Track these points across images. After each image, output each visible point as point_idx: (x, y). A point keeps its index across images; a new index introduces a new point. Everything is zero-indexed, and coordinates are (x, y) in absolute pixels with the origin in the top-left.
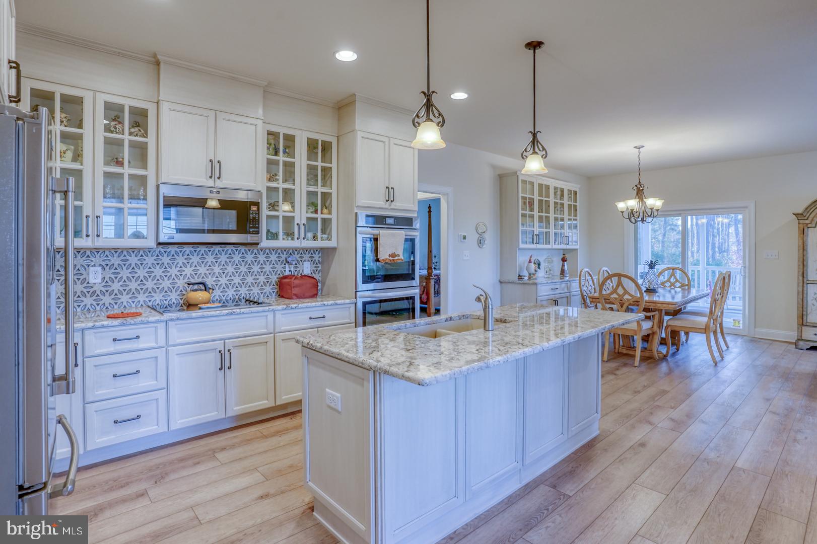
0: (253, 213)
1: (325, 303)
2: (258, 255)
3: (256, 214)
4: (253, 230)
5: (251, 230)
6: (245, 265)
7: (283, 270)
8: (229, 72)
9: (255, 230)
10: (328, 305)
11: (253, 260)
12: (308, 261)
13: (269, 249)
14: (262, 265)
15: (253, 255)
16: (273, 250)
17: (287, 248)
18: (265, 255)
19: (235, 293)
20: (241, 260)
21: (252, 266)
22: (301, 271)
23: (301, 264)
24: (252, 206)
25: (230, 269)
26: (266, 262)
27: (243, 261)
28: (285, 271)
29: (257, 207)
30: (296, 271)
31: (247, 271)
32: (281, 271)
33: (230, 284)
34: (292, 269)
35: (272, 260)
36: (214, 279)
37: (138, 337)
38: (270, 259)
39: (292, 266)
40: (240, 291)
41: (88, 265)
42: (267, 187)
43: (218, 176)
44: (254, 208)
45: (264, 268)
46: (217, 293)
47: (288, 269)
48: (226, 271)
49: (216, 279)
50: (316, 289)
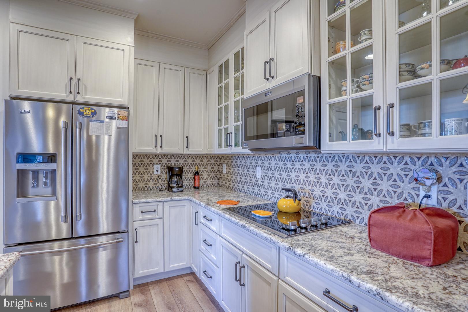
0: (299, 107)
1: (354, 278)
2: (370, 165)
3: (302, 107)
4: (299, 129)
5: (297, 130)
6: (353, 177)
7: (413, 193)
9: (301, 129)
11: (364, 171)
13: (388, 155)
14: (375, 179)
15: (363, 164)
16: (395, 157)
17: (422, 154)
18: (381, 165)
19: (340, 211)
20: (348, 169)
21: (361, 179)
22: (460, 203)
24: (298, 98)
25: (336, 180)
26: (383, 175)
27: (351, 171)
28: (418, 195)
30: (445, 200)
31: (355, 185)
32: (409, 193)
33: (336, 198)
34: (434, 193)
35: (392, 174)
36: (321, 189)
37: (211, 220)
38: (389, 172)
39: (435, 189)
40: (346, 210)
41: (257, 166)
42: (329, 63)
43: (272, 75)
44: (300, 100)
45: (379, 185)
46: (323, 205)
47: (422, 193)
48: (332, 182)
49: (323, 189)
50: (428, 247)
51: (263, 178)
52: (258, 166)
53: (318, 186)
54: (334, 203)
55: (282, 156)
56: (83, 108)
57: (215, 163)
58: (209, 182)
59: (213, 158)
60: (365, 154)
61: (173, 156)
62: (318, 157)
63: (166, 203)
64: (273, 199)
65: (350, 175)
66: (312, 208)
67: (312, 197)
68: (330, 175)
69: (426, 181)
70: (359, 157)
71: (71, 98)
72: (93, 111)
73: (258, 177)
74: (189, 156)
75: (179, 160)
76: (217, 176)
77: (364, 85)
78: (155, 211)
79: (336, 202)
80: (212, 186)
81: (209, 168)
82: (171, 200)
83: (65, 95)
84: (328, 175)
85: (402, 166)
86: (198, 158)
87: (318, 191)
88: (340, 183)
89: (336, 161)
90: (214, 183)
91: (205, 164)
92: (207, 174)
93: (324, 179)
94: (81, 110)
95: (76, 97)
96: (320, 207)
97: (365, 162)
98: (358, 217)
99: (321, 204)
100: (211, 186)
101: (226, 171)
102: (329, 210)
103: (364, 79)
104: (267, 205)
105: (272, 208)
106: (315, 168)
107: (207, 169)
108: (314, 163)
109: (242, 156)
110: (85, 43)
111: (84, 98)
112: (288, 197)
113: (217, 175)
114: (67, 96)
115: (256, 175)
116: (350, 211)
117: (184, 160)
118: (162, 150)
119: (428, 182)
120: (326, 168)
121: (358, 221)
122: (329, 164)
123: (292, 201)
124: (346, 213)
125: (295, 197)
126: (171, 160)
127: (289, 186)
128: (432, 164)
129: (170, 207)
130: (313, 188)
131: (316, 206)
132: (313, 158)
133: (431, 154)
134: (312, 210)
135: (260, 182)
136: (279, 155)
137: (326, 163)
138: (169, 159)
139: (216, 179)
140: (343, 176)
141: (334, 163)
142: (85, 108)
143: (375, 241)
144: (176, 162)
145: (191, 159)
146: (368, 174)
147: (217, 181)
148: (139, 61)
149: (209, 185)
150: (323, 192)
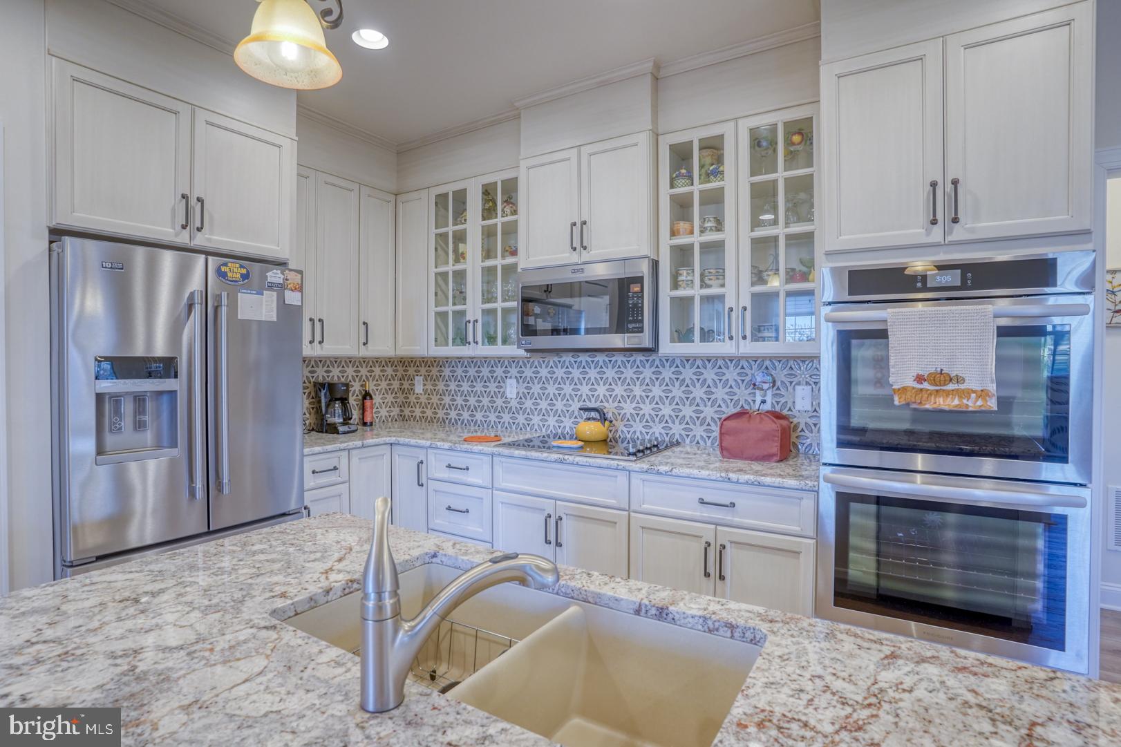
0: (633, 297)
1: (731, 475)
3: (638, 297)
4: (634, 325)
5: (630, 326)
6: (680, 386)
8: (594, 78)
9: (637, 325)
10: (737, 482)
11: (694, 377)
12: (807, 383)
14: (709, 386)
17: (758, 357)
19: (663, 432)
20: (674, 377)
21: (691, 388)
22: (790, 405)
23: (790, 388)
24: (632, 286)
25: (657, 391)
26: (718, 382)
27: (677, 379)
28: (754, 401)
29: (639, 285)
30: (778, 403)
31: (683, 396)
32: (746, 400)
33: (657, 416)
34: (769, 398)
35: (728, 380)
36: (634, 405)
37: (467, 469)
38: (724, 378)
39: (769, 393)
40: (671, 429)
41: (506, 377)
42: (671, 247)
43: (584, 245)
44: (636, 288)
45: (713, 393)
46: (638, 427)
47: (759, 399)
48: (651, 395)
49: (637, 405)
50: (776, 444)
51: (521, 398)
52: (511, 377)
53: (628, 401)
54: (654, 422)
55: (562, 360)
56: (225, 265)
57: (394, 374)
58: (384, 412)
59: (390, 365)
60: (717, 358)
61: (321, 361)
62: (628, 361)
63: (353, 452)
64: (544, 430)
65: (677, 384)
66: (620, 433)
67: (619, 418)
68: (647, 385)
69: (763, 384)
70: (688, 361)
71: (184, 238)
72: (244, 271)
73: (509, 395)
74: (364, 361)
75: (331, 368)
76: (398, 400)
77: (710, 279)
78: (335, 468)
79: (657, 420)
80: (390, 420)
81: (384, 385)
82: (363, 446)
83: (171, 230)
84: (644, 386)
85: (738, 370)
86: (364, 365)
87: (628, 408)
88: (663, 395)
89: (657, 367)
90: (392, 414)
91: (377, 377)
92: (381, 396)
93: (638, 391)
94: (223, 269)
95: (195, 237)
96: (632, 430)
97: (695, 366)
98: (688, 436)
99: (634, 426)
100: (388, 420)
101: (425, 391)
102: (647, 433)
103: (710, 273)
104: (532, 441)
105: (541, 445)
106: (623, 376)
107: (379, 388)
108: (622, 369)
109: (470, 360)
110: (208, 123)
111: (209, 240)
112: (589, 419)
113: (398, 398)
114: (177, 235)
115: (504, 392)
116: (677, 430)
117: (340, 368)
118: (322, 348)
119: (766, 386)
120: (641, 377)
121: (688, 441)
122: (645, 370)
123: (599, 423)
124: (671, 432)
125: (603, 418)
126: (315, 369)
127: (592, 404)
128: (767, 368)
129: (359, 459)
130: (621, 405)
131: (625, 429)
132: (619, 363)
133: (765, 358)
134: (620, 437)
135: (514, 404)
136: (556, 359)
137: (641, 369)
138: (313, 367)
139: (396, 405)
140: (667, 385)
141: (653, 369)
142: (230, 265)
143: (727, 450)
144: (325, 375)
145: (353, 367)
146: (700, 381)
147: (398, 409)
148: (304, 170)
149: (384, 418)
150: (638, 409)
